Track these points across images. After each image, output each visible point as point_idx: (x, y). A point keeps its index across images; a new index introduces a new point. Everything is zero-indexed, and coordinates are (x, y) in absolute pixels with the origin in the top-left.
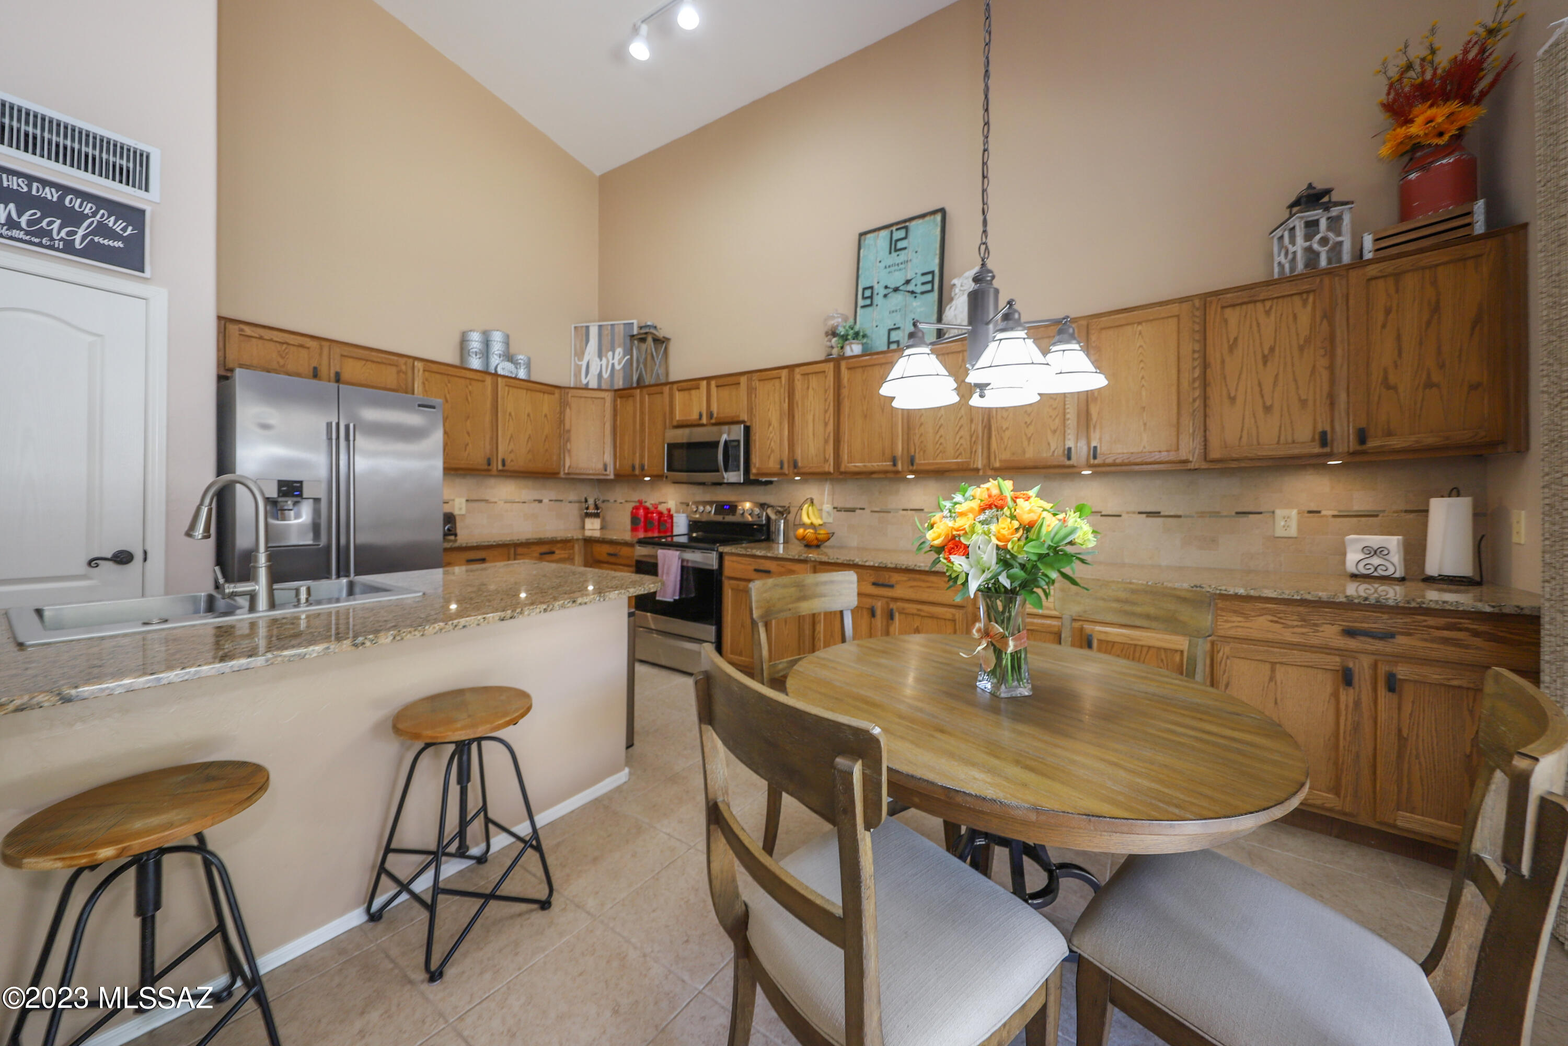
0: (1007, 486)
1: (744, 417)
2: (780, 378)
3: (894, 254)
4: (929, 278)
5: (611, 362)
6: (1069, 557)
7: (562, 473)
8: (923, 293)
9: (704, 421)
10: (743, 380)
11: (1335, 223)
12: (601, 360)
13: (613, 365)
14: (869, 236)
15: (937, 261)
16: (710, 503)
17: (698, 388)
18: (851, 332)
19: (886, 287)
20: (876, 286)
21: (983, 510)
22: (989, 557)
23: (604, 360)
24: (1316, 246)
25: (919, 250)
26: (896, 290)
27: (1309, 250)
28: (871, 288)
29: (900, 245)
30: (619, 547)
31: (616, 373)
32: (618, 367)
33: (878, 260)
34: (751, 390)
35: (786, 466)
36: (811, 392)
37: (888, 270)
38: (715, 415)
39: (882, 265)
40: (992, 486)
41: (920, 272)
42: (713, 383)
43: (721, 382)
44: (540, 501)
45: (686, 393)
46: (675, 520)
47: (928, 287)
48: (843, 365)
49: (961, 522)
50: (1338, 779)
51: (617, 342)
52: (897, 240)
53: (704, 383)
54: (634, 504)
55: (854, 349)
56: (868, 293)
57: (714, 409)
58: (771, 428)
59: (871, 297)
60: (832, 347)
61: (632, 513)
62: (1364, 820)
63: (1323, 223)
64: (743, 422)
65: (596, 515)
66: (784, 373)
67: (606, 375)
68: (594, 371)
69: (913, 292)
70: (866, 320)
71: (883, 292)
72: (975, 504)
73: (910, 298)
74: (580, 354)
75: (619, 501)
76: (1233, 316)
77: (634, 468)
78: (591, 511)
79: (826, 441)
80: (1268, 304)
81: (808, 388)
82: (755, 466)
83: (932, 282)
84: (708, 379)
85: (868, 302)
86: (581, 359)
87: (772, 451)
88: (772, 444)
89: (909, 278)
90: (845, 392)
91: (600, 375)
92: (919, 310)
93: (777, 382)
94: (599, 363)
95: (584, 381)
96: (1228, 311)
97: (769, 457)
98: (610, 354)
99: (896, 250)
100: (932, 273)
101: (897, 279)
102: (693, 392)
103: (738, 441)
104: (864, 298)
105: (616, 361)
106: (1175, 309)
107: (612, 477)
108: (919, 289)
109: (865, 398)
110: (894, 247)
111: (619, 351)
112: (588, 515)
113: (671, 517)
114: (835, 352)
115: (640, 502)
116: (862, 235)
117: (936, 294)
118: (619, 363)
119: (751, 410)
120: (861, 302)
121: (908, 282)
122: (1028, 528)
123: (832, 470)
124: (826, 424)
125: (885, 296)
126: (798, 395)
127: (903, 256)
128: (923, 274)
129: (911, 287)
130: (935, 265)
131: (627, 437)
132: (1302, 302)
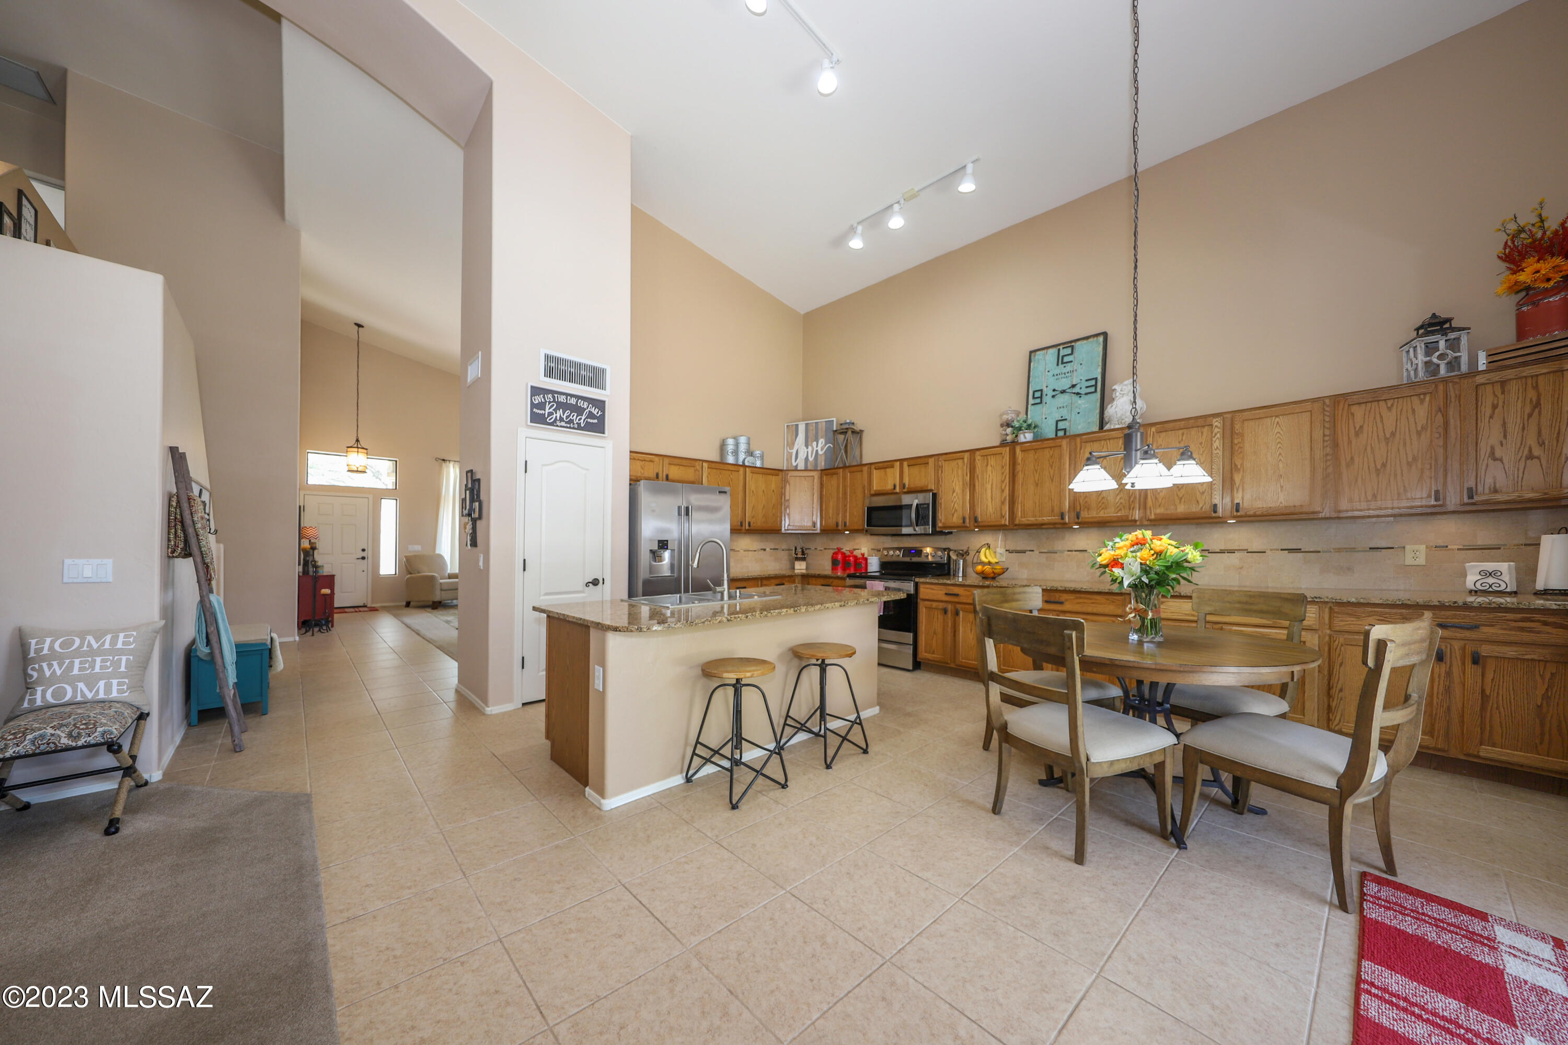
1: (932, 486)
2: (963, 459)
3: (1061, 366)
4: (1093, 382)
5: (815, 448)
7: (783, 529)
8: (1086, 394)
9: (898, 490)
10: (931, 461)
11: (1454, 345)
12: (807, 447)
13: (817, 451)
14: (1038, 353)
15: (1100, 370)
16: (899, 549)
17: (892, 467)
18: (1025, 425)
19: (1054, 390)
20: (1045, 389)
22: (1137, 569)
23: (810, 449)
24: (1435, 360)
25: (1083, 363)
26: (1063, 392)
27: (1427, 364)
28: (1041, 391)
29: (1066, 359)
30: (831, 580)
31: (818, 458)
32: (821, 453)
33: (1047, 370)
34: (938, 468)
35: (967, 521)
36: (989, 468)
37: (1056, 377)
38: (907, 486)
39: (1051, 374)
41: (1084, 379)
42: (905, 464)
43: (912, 462)
44: (765, 550)
45: (882, 470)
46: (869, 561)
47: (1092, 389)
48: (1018, 449)
49: (1117, 553)
50: (1433, 725)
51: (820, 434)
52: (1063, 357)
53: (898, 463)
54: (833, 551)
55: (1027, 436)
56: (1038, 394)
57: (906, 481)
58: (955, 494)
59: (1041, 397)
60: (1007, 435)
61: (832, 557)
62: (1454, 753)
63: (1442, 344)
64: (931, 490)
65: (804, 559)
66: (967, 455)
67: (812, 459)
68: (802, 456)
69: (1078, 394)
70: (1035, 415)
71: (1051, 393)
73: (1077, 397)
74: (791, 444)
75: (819, 549)
76: (1358, 411)
77: (837, 525)
78: (800, 556)
79: (1003, 503)
80: (1390, 403)
81: (987, 465)
82: (941, 521)
83: (1096, 386)
84: (901, 461)
85: (1038, 401)
86: (792, 448)
87: (956, 510)
88: (956, 505)
89: (1074, 383)
90: (1019, 468)
91: (806, 459)
92: (1083, 406)
93: (960, 462)
94: (806, 450)
95: (795, 465)
96: (1354, 409)
97: (953, 515)
98: (815, 443)
99: (1063, 363)
100: (1096, 379)
101: (1064, 384)
102: (888, 470)
103: (928, 504)
104: (1034, 398)
105: (820, 448)
106: (1308, 406)
107: (818, 531)
108: (1083, 391)
109: (1036, 471)
110: (1061, 361)
111: (822, 441)
112: (797, 559)
113: (866, 559)
114: (1009, 438)
115: (839, 549)
116: (1031, 352)
117: (1098, 395)
118: (823, 450)
119: (938, 482)
120: (1031, 401)
121: (1073, 386)
123: (1007, 523)
124: (1003, 491)
125: (1053, 396)
126: (978, 471)
127: (1069, 367)
128: (1087, 380)
129: (1076, 390)
130: (1098, 374)
131: (831, 504)
132: (1422, 402)
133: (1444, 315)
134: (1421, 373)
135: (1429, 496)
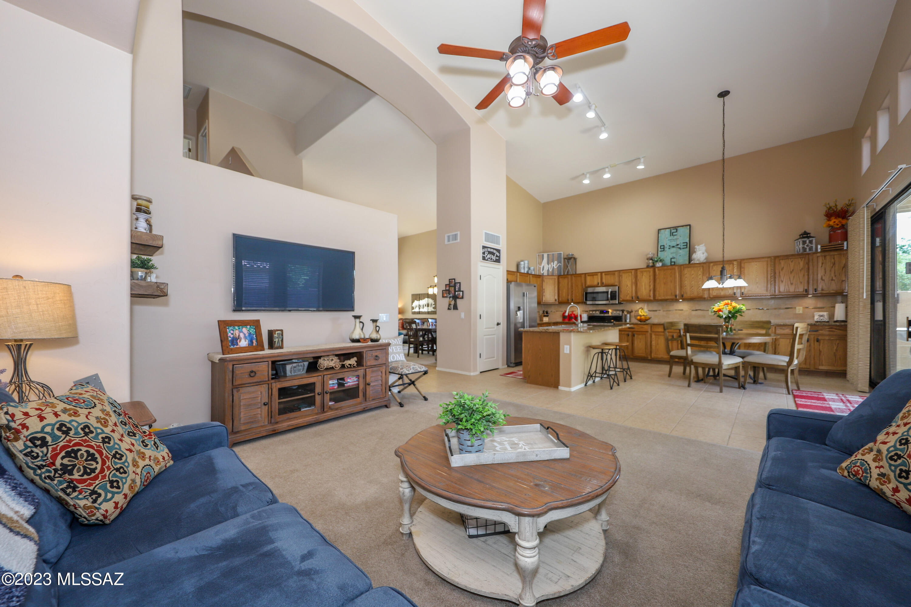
0: (729, 301)
1: (617, 284)
2: (632, 272)
3: (672, 236)
4: (686, 244)
5: (553, 266)
6: (741, 312)
7: (542, 302)
8: (683, 248)
9: (600, 285)
10: (616, 273)
11: (811, 242)
12: (548, 265)
13: (553, 267)
14: (662, 230)
16: (597, 310)
17: (597, 275)
18: (659, 260)
19: (669, 246)
20: (665, 246)
21: (724, 305)
22: (727, 312)
23: (550, 266)
24: (805, 247)
25: (681, 236)
26: (673, 247)
27: (803, 248)
28: (664, 246)
29: (674, 234)
31: (555, 270)
32: (555, 267)
33: (666, 237)
34: (620, 276)
35: (634, 298)
36: (644, 277)
37: (670, 241)
38: (604, 283)
39: (668, 239)
40: (726, 301)
41: (682, 242)
42: (603, 274)
43: (606, 273)
45: (592, 277)
47: (686, 247)
48: (657, 270)
49: (720, 307)
51: (555, 260)
52: (673, 233)
53: (600, 274)
54: (562, 312)
55: (659, 264)
56: (662, 247)
57: (604, 281)
58: (628, 287)
59: (664, 248)
60: (650, 263)
61: (563, 315)
63: (808, 241)
64: (616, 285)
65: (547, 316)
66: (633, 271)
67: (550, 270)
68: (546, 269)
69: (680, 248)
70: (661, 255)
72: (723, 304)
73: (679, 249)
74: (540, 263)
75: (556, 311)
76: (782, 262)
77: (568, 300)
79: (650, 291)
80: (792, 259)
81: (642, 275)
82: (622, 298)
83: (687, 245)
84: (601, 273)
85: (663, 250)
86: (539, 265)
87: (628, 294)
88: (629, 292)
89: (678, 243)
90: (657, 277)
91: (548, 270)
92: (682, 253)
93: (630, 274)
94: (548, 267)
95: (542, 272)
97: (627, 296)
98: (552, 263)
99: (673, 235)
100: (687, 243)
101: (674, 244)
102: (595, 276)
103: (616, 292)
104: (661, 248)
105: (555, 266)
107: (557, 303)
108: (682, 247)
109: (665, 278)
110: (672, 234)
111: (556, 262)
112: (544, 316)
113: (581, 315)
114: (651, 264)
115: (567, 311)
116: (659, 229)
117: (688, 249)
118: (556, 266)
119: (620, 282)
120: (659, 250)
121: (678, 245)
122: (734, 308)
123: (652, 299)
124: (650, 286)
125: (669, 248)
126: (638, 278)
127: (675, 237)
129: (679, 246)
130: (687, 240)
131: (564, 291)
132: (802, 260)
133: (808, 232)
134: (801, 251)
135: (804, 291)
